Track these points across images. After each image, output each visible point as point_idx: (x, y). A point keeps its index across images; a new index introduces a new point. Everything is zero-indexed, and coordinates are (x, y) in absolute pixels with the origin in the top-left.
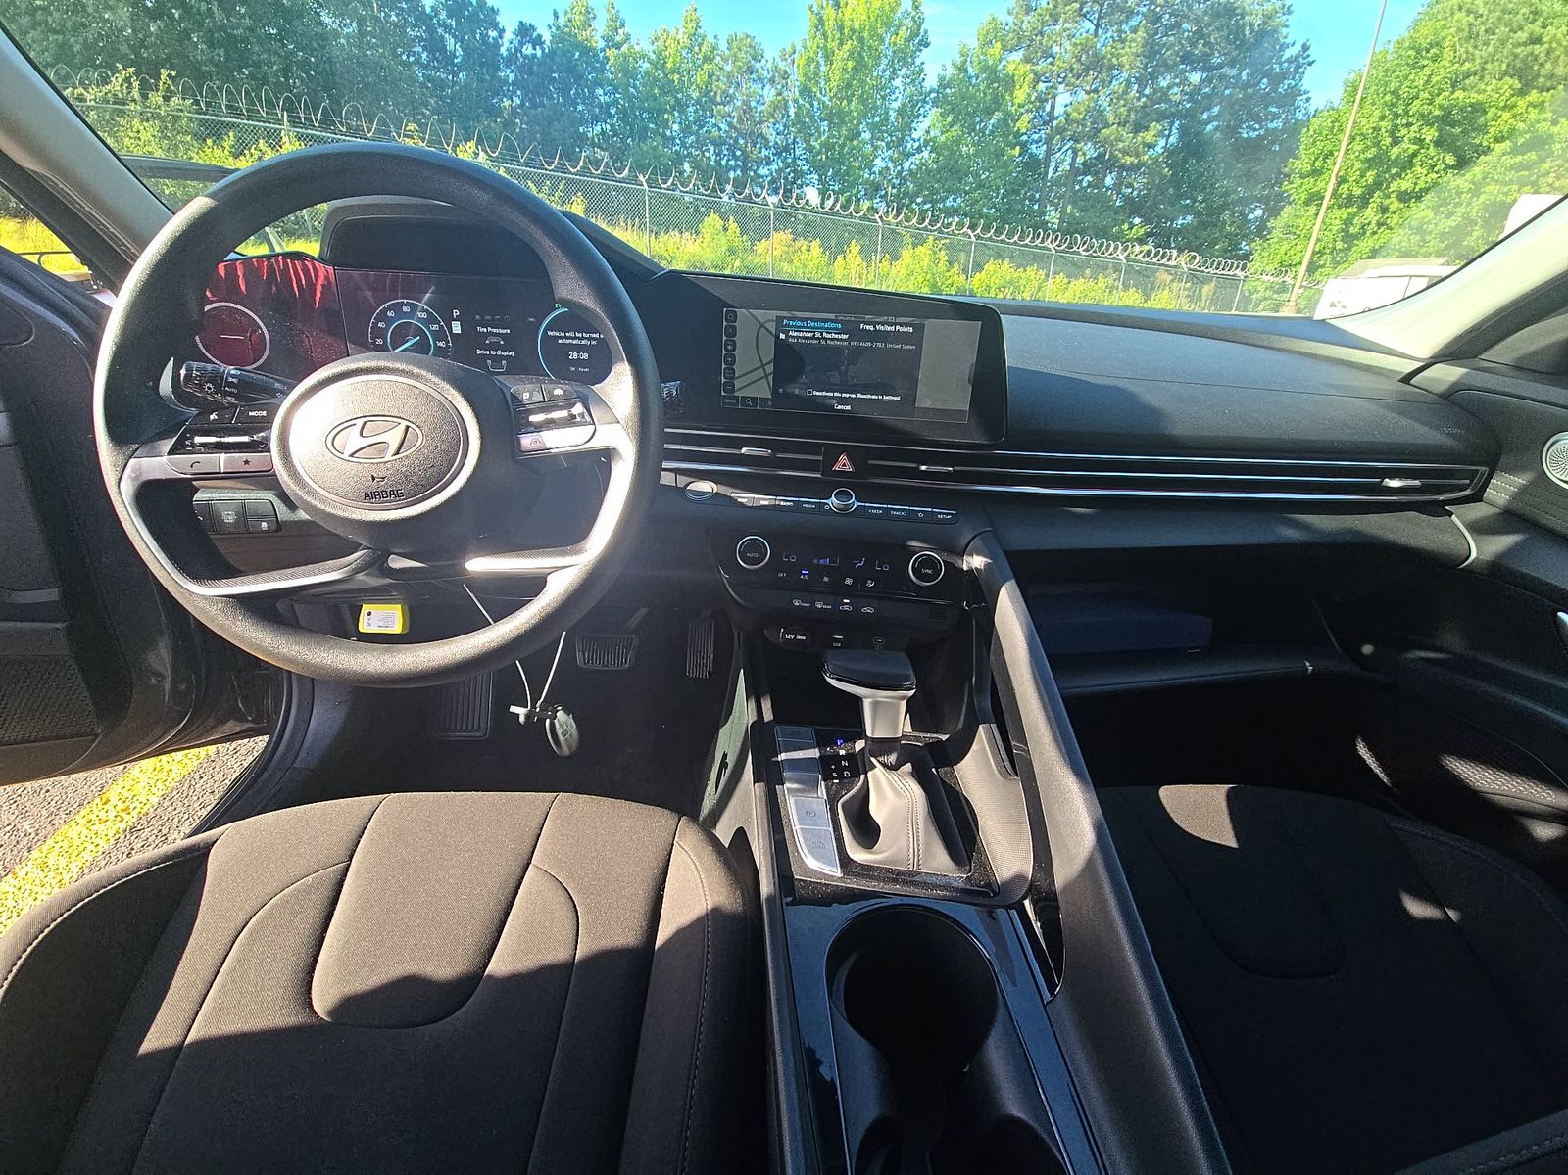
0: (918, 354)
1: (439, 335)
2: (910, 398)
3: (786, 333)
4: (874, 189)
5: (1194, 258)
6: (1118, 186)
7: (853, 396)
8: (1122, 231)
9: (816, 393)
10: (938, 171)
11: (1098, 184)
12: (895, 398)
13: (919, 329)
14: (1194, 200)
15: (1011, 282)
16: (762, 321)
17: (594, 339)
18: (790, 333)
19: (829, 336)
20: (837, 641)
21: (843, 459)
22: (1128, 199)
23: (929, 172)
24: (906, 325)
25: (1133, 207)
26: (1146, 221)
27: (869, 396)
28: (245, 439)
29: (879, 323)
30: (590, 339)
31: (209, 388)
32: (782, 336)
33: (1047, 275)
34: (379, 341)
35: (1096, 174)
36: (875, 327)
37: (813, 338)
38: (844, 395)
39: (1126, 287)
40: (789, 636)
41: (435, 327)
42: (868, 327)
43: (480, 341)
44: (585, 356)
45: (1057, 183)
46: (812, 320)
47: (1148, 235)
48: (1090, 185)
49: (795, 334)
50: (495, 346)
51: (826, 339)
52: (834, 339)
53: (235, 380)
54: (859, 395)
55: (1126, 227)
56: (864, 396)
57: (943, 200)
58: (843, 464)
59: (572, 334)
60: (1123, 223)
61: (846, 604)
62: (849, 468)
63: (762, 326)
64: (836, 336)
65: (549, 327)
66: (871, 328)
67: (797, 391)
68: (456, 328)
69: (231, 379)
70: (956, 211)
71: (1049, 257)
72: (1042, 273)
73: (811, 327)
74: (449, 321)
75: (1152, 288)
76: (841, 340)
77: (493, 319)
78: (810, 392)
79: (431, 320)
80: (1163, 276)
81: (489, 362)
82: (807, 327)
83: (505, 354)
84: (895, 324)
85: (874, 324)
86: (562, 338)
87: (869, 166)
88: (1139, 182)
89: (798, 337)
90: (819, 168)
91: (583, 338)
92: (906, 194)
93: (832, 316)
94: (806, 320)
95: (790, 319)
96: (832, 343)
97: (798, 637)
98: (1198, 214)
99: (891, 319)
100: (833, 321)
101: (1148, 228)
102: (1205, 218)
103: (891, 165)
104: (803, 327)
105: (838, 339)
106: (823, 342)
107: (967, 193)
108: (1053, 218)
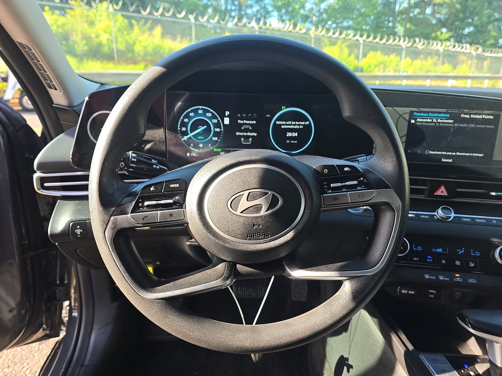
0: (495, 131)
1: (217, 125)
2: (489, 155)
3: (415, 119)
4: (306, 18)
5: (478, 48)
6: (433, 13)
7: (454, 154)
8: (437, 36)
9: (431, 152)
10: (339, 9)
11: (423, 12)
12: (480, 155)
13: (497, 117)
14: (473, 20)
15: (382, 63)
16: (401, 113)
17: (301, 125)
18: (418, 120)
19: (441, 121)
20: (432, 293)
21: (443, 189)
22: (439, 20)
23: (334, 9)
24: (489, 115)
25: (442, 24)
26: (449, 30)
27: (464, 154)
28: (171, 201)
29: (472, 114)
30: (299, 125)
31: (122, 165)
32: (413, 121)
33: (401, 59)
34: (184, 129)
35: (421, 8)
36: (470, 116)
37: (432, 122)
38: (448, 153)
39: (443, 63)
40: (404, 291)
41: (215, 121)
42: (466, 116)
43: (239, 128)
44: (296, 134)
45: (401, 13)
46: (432, 112)
47: (451, 37)
48: (419, 13)
49: (421, 120)
50: (247, 130)
51: (439, 123)
52: (444, 123)
53: (135, 160)
54: (458, 154)
55: (439, 33)
56: (461, 154)
57: (342, 23)
58: (442, 191)
59: (289, 123)
60: (437, 31)
61: (458, 277)
62: (445, 194)
63: (401, 116)
64: (446, 121)
65: (278, 119)
66: (468, 116)
67: (419, 152)
68: (227, 121)
69: (133, 159)
70: (348, 28)
71: (402, 49)
72: (398, 58)
73: (431, 116)
74: (223, 117)
75: (457, 64)
76: (449, 123)
77: (247, 116)
78: (427, 152)
79: (214, 117)
80: (462, 58)
81: (242, 139)
82: (428, 116)
83: (252, 134)
84: (483, 114)
85: (470, 114)
86: (284, 125)
87: (303, 7)
88: (444, 11)
89: (422, 122)
90: (279, 9)
91: (295, 125)
92: (323, 20)
93: (444, 110)
94: (428, 112)
95: (418, 112)
96: (443, 125)
97: (410, 292)
98: (476, 27)
99: (480, 112)
100: (445, 113)
101: (450, 34)
102: (480, 29)
103: (314, 7)
104: (426, 116)
105: (447, 123)
106: (438, 124)
107: (354, 19)
108: (400, 29)
